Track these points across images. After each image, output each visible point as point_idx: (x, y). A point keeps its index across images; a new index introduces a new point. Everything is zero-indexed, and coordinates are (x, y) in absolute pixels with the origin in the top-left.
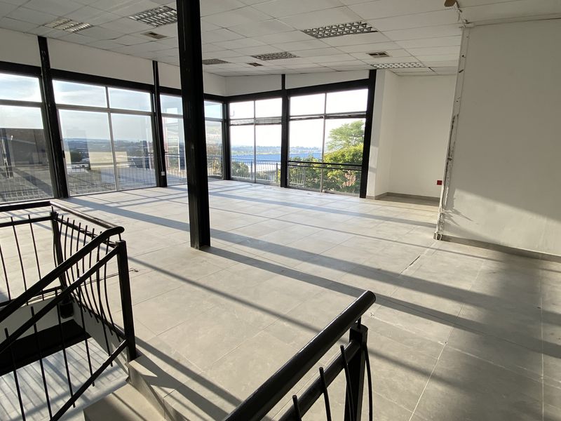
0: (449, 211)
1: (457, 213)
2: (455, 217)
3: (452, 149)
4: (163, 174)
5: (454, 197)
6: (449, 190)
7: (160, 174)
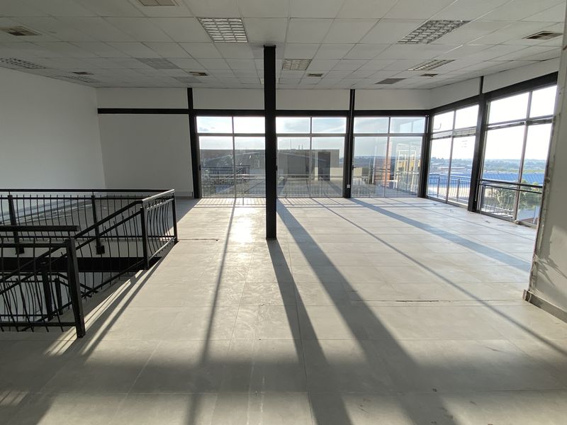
0: (544, 260)
1: (554, 266)
2: (550, 270)
3: (551, 166)
4: (348, 186)
5: (551, 240)
6: (544, 227)
7: (346, 186)
